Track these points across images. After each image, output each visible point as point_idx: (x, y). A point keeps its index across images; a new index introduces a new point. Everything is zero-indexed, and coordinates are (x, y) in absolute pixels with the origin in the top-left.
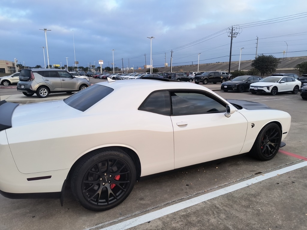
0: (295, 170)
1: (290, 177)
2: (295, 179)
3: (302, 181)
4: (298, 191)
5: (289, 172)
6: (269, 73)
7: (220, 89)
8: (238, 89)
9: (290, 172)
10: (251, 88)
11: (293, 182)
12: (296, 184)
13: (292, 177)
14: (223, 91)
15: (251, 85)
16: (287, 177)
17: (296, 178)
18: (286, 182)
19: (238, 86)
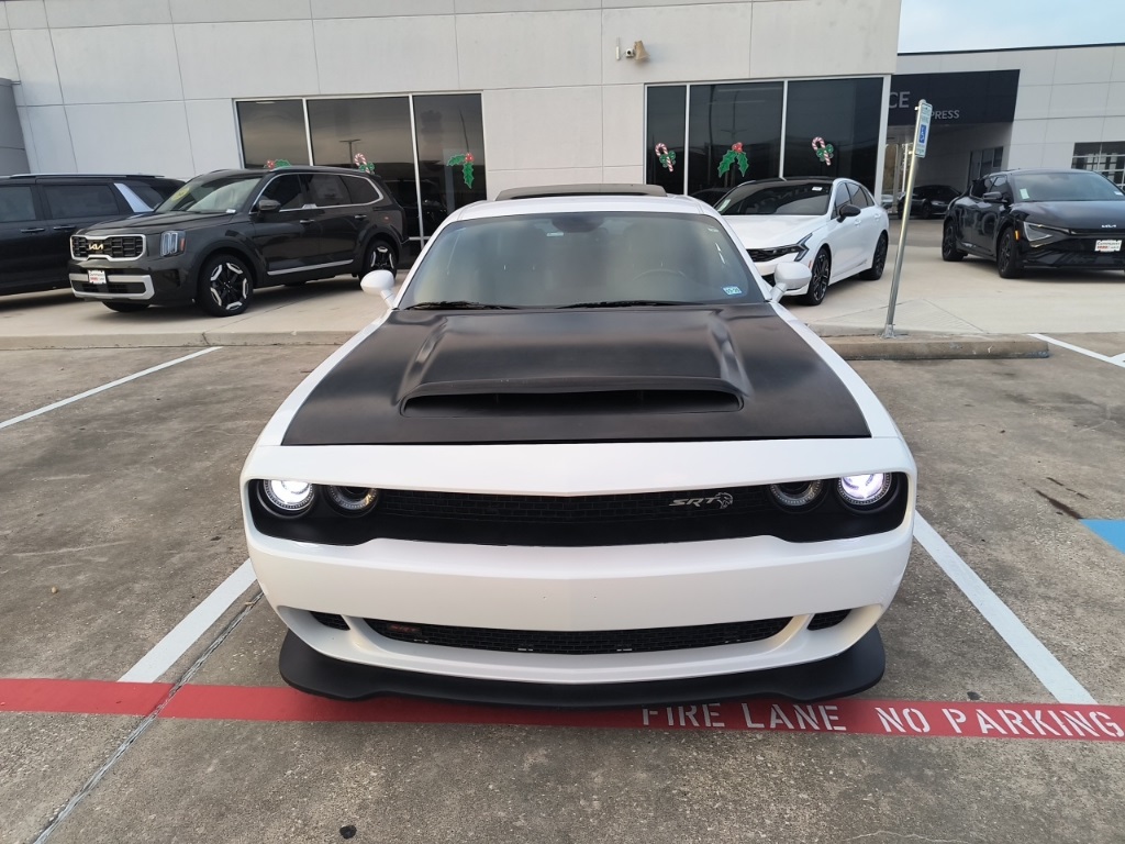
0: (215, 587)
1: (227, 553)
2: (212, 551)
3: (190, 554)
4: (203, 523)
5: (235, 569)
9: (230, 569)
11: (217, 538)
12: (206, 538)
13: (221, 553)
16: (238, 546)
17: (209, 557)
18: (236, 531)
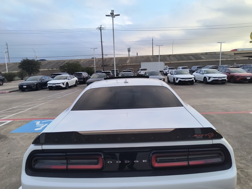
6: (35, 73)
7: (18, 89)
8: (37, 87)
10: (49, 85)
14: (21, 91)
15: (48, 83)
19: (37, 85)
